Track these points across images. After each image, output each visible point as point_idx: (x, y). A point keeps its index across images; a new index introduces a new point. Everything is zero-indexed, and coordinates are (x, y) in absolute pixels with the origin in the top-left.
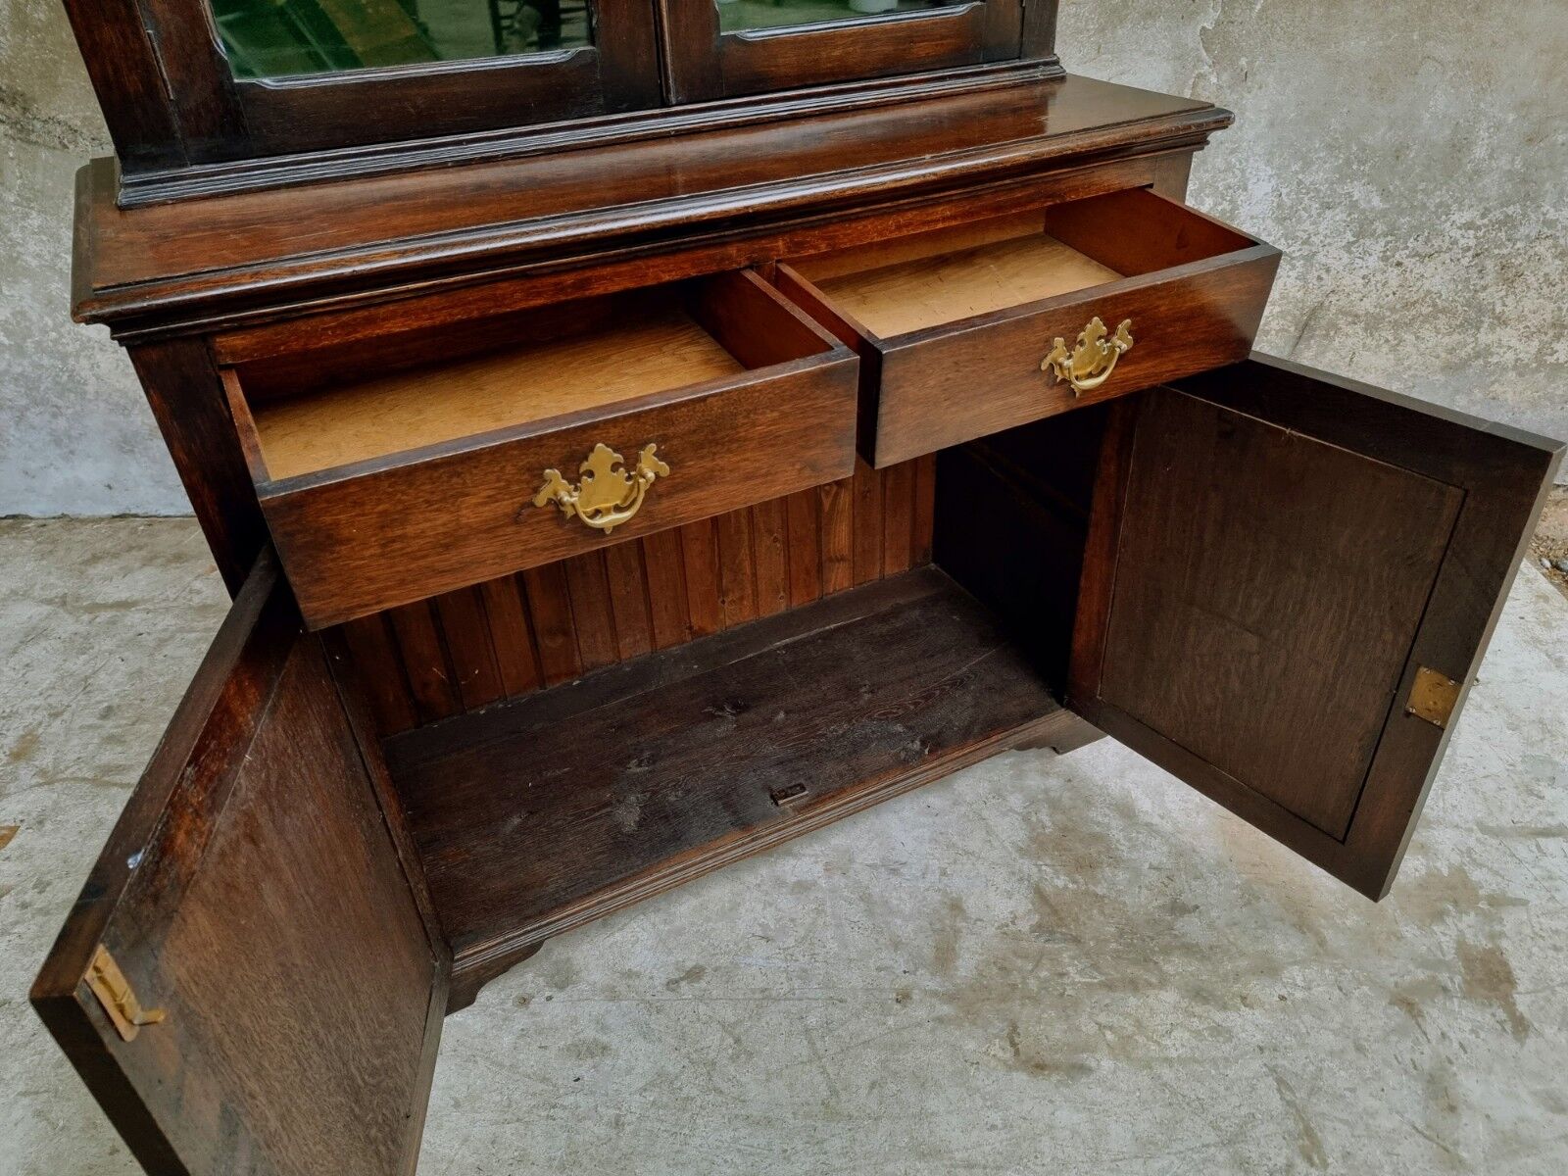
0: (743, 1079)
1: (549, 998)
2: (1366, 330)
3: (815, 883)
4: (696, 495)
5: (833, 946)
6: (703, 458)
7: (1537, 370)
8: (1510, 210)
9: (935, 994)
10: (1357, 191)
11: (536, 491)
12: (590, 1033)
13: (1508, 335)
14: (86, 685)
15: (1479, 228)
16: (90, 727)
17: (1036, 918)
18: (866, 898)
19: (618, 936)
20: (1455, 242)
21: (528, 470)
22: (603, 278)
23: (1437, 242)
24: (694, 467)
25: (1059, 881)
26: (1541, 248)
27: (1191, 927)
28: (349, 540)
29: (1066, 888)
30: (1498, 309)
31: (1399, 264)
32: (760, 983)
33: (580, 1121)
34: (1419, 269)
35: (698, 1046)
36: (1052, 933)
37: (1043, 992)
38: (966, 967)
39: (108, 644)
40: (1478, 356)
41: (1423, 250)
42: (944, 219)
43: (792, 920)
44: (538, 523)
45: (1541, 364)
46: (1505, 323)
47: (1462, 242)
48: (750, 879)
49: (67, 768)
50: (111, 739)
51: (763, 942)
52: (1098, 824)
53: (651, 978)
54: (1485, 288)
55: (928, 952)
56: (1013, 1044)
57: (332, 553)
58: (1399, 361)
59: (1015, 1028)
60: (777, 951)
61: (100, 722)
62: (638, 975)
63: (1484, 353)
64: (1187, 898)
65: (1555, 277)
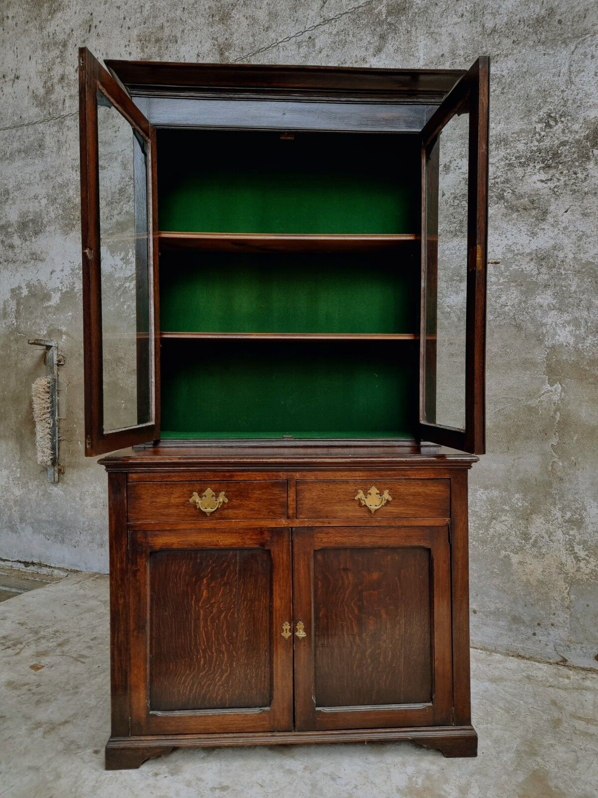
3: (295, 772)
18: (314, 786)
19: (205, 764)
22: (238, 475)
43: (277, 783)
48: (271, 762)
49: (71, 652)
50: (90, 647)
51: (260, 787)
52: (445, 791)
53: (207, 784)
60: (263, 792)
62: (203, 781)
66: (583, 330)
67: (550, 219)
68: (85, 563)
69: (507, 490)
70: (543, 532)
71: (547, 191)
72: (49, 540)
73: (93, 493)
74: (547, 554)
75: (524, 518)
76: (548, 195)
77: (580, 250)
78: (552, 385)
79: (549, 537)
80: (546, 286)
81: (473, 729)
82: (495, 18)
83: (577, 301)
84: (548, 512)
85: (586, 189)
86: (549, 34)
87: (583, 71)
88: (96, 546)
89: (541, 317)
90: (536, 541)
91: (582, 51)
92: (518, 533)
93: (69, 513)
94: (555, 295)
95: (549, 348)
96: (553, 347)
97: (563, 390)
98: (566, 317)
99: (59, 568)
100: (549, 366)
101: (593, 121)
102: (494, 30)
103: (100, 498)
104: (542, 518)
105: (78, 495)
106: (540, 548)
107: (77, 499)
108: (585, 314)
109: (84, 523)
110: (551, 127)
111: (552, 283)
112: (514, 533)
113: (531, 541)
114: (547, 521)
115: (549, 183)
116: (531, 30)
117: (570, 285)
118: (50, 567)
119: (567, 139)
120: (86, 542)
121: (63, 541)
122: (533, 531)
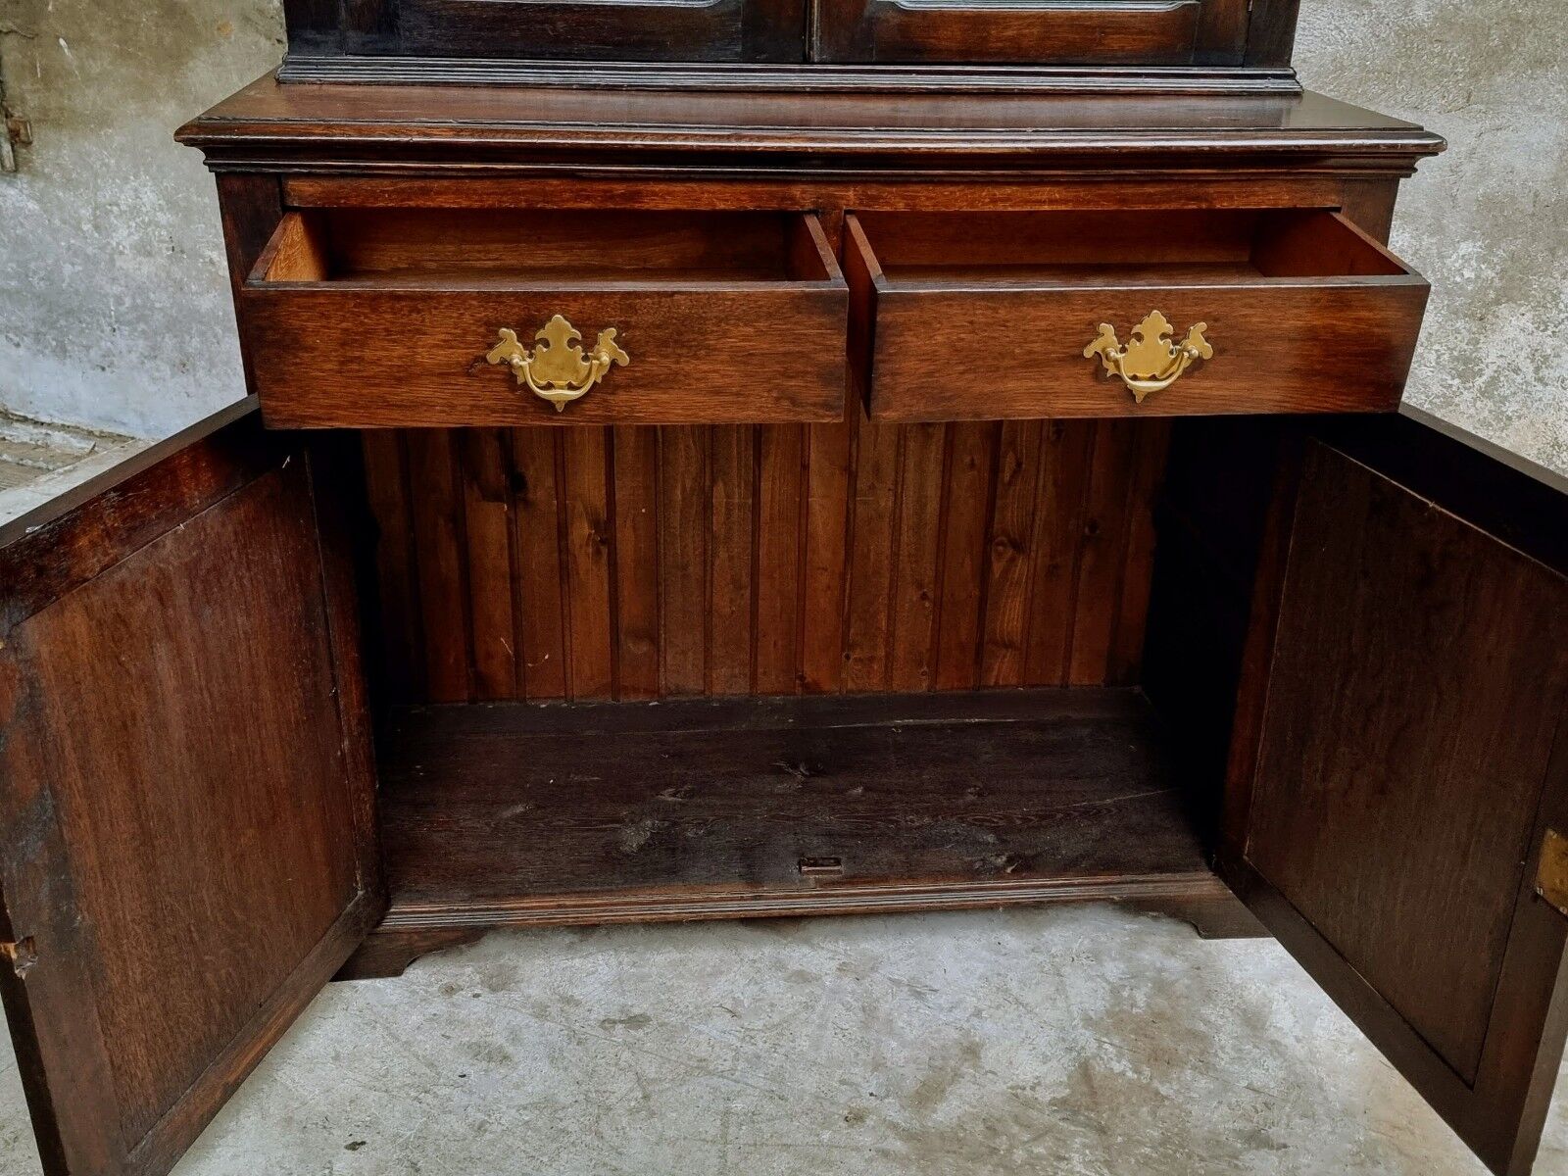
0: (632, 1134)
1: (476, 996)
3: (818, 978)
4: (655, 395)
5: (804, 1044)
6: (666, 357)
9: (894, 1126)
11: (491, 346)
12: (499, 1040)
17: (1063, 1093)
18: (869, 1011)
19: (577, 962)
21: (485, 324)
22: (655, 194)
24: (655, 365)
25: (1117, 1065)
27: (1262, 1163)
28: (312, 349)
29: (1123, 1074)
32: (703, 1051)
33: (445, 1113)
35: (603, 1088)
36: (1075, 1113)
37: (1027, 1167)
38: (945, 1113)
42: (1051, 202)
43: (772, 1005)
44: (490, 380)
51: (728, 1015)
52: (1207, 1022)
53: (589, 1011)
55: (911, 1085)
57: (296, 357)
60: (738, 1028)
62: (578, 1004)
64: (1277, 1133)
68: (142, 415)
69: (1438, 229)
70: (1523, 354)
72: (18, 345)
73: (134, 211)
74: (1519, 417)
75: (1473, 315)
79: (1537, 369)
84: (1549, 298)
88: (166, 370)
90: (1494, 381)
92: (1446, 357)
93: (67, 269)
99: (64, 428)
103: (158, 225)
104: (1529, 315)
105: (86, 212)
106: (1504, 399)
107: (86, 227)
109: (119, 301)
112: (1433, 357)
113: (1480, 381)
114: (1542, 325)
118: (36, 423)
120: (134, 356)
121: (62, 351)
122: (1492, 354)
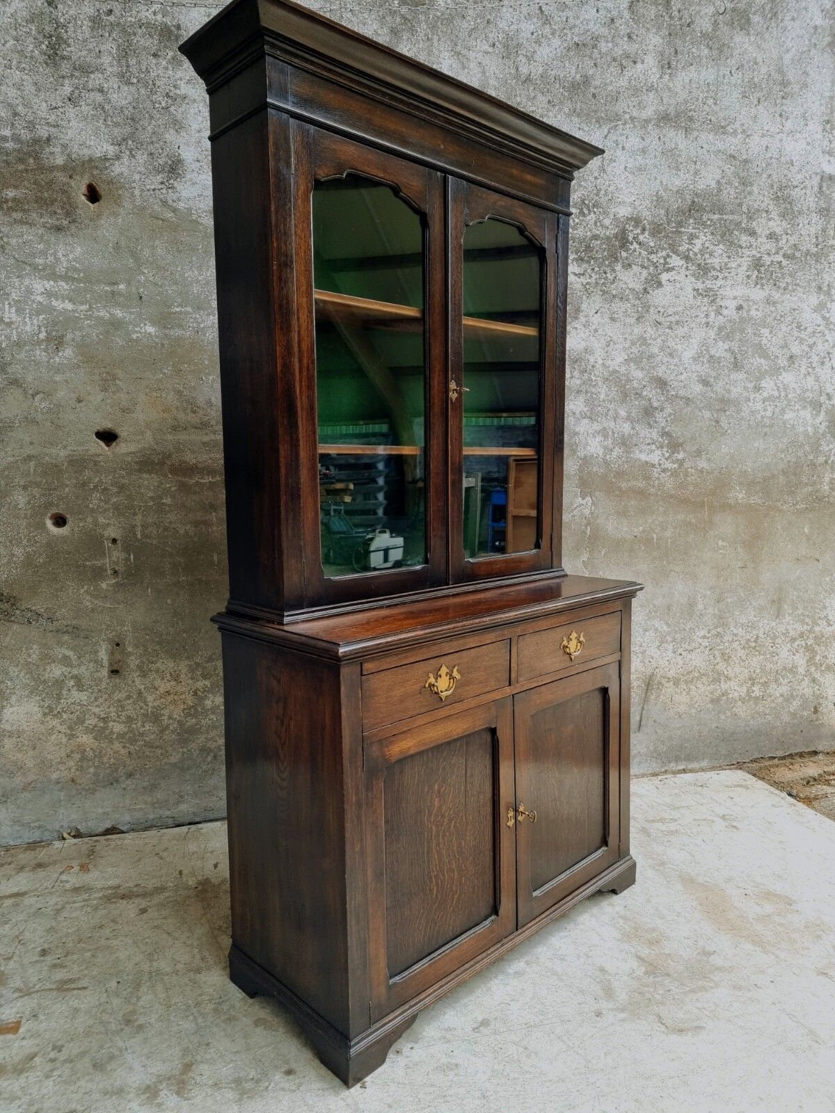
0: (539, 1065)
1: (412, 1048)
2: (674, 684)
7: (749, 700)
8: (719, 630)
9: (612, 1010)
10: (657, 623)
12: (444, 1060)
13: (733, 684)
14: (19, 939)
15: (708, 638)
16: (36, 962)
17: (643, 969)
18: (556, 974)
20: (700, 644)
23: (693, 645)
25: (645, 952)
26: (735, 645)
27: (717, 960)
29: (650, 953)
30: (726, 673)
31: (681, 654)
32: (522, 1021)
34: (689, 656)
35: (507, 1055)
36: (655, 974)
37: (664, 999)
38: (622, 996)
39: (21, 917)
40: (723, 695)
41: (690, 648)
45: (750, 697)
46: (730, 679)
47: (703, 644)
49: (34, 985)
51: (513, 1002)
52: (650, 923)
53: (462, 1029)
54: (718, 664)
55: (600, 992)
56: (663, 1024)
58: (692, 699)
59: (660, 1017)
61: (42, 958)
62: (455, 1029)
63: (725, 694)
64: (708, 949)
65: (744, 657)
66: (610, 441)
67: (582, 319)
71: (579, 286)
76: (581, 291)
77: (608, 356)
78: (583, 499)
80: (579, 392)
81: (632, 858)
82: (529, 64)
83: (606, 410)
85: (614, 292)
86: (584, 106)
87: (615, 161)
89: (574, 425)
91: (615, 138)
94: (587, 402)
95: (581, 459)
96: (585, 457)
97: (593, 503)
98: (596, 427)
100: (581, 478)
101: (622, 219)
102: (528, 79)
108: (612, 424)
110: (584, 215)
111: (583, 388)
115: (582, 277)
116: (566, 94)
117: (599, 392)
119: (598, 232)
